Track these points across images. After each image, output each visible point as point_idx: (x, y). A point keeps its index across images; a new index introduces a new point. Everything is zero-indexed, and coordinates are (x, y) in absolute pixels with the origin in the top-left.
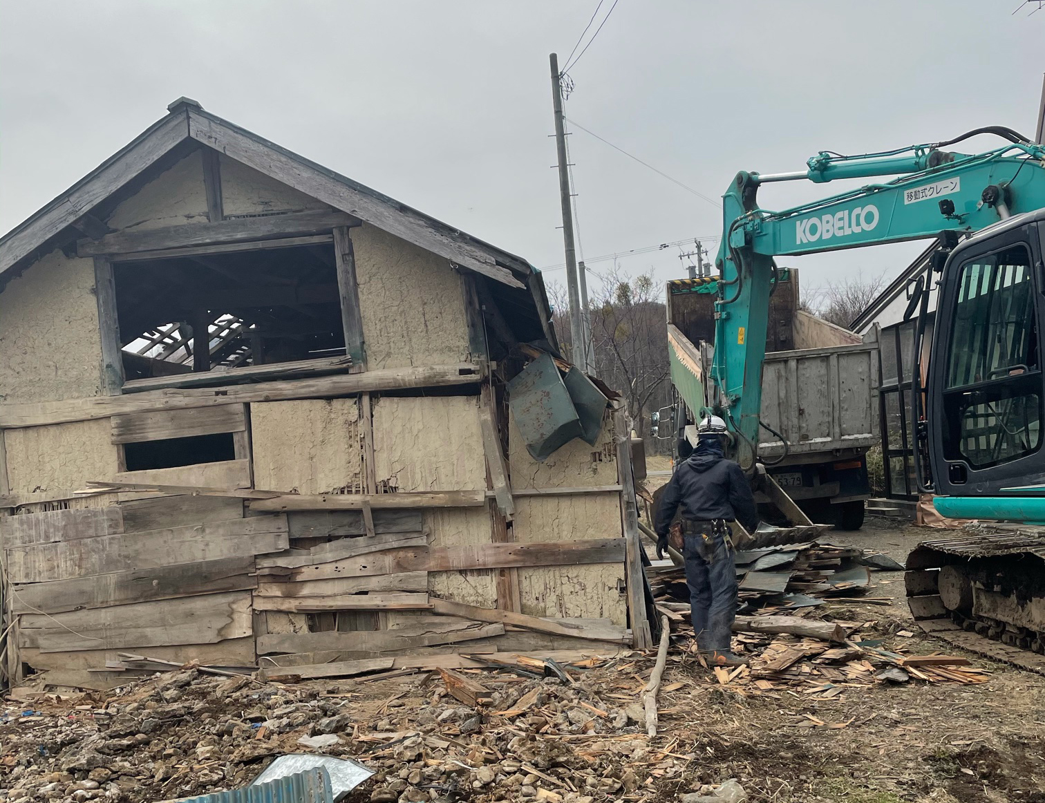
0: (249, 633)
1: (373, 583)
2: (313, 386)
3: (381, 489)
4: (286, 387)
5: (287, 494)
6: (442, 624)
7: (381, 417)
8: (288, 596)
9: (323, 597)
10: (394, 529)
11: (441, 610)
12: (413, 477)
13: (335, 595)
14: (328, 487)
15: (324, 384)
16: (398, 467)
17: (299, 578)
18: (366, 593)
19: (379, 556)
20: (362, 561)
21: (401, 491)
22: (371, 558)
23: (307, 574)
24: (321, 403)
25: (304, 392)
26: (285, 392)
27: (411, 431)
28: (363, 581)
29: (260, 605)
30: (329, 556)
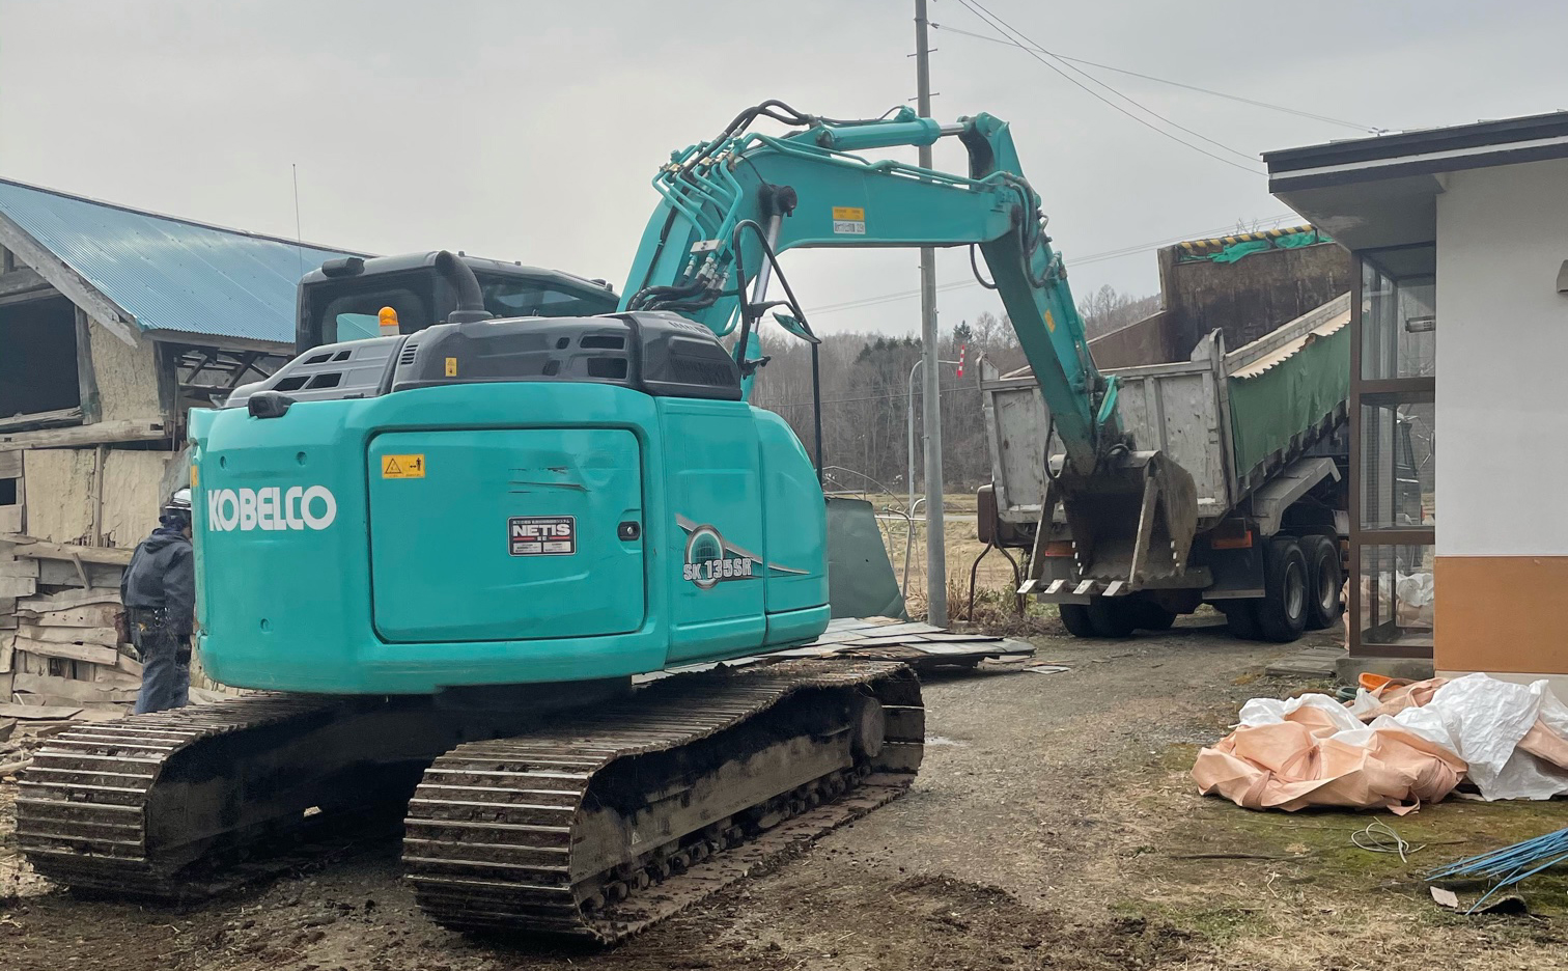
0: (8, 670)
1: (85, 635)
2: (59, 436)
3: (105, 542)
4: (44, 436)
5: (44, 541)
6: (127, 682)
7: (109, 469)
8: (35, 639)
9: (56, 643)
10: (104, 584)
11: (126, 669)
12: (127, 532)
13: (62, 643)
14: (70, 536)
15: (65, 435)
16: (117, 521)
17: (42, 623)
18: (80, 644)
19: (92, 608)
20: (81, 612)
21: (117, 546)
22: (87, 609)
23: (46, 620)
24: (70, 452)
25: (55, 441)
26: (44, 441)
27: (130, 487)
28: (80, 632)
29: (20, 646)
30: (63, 605)
